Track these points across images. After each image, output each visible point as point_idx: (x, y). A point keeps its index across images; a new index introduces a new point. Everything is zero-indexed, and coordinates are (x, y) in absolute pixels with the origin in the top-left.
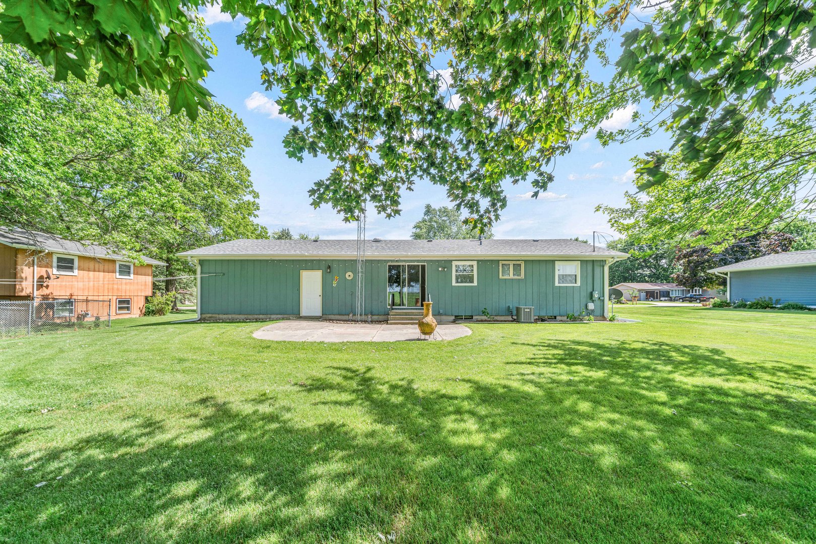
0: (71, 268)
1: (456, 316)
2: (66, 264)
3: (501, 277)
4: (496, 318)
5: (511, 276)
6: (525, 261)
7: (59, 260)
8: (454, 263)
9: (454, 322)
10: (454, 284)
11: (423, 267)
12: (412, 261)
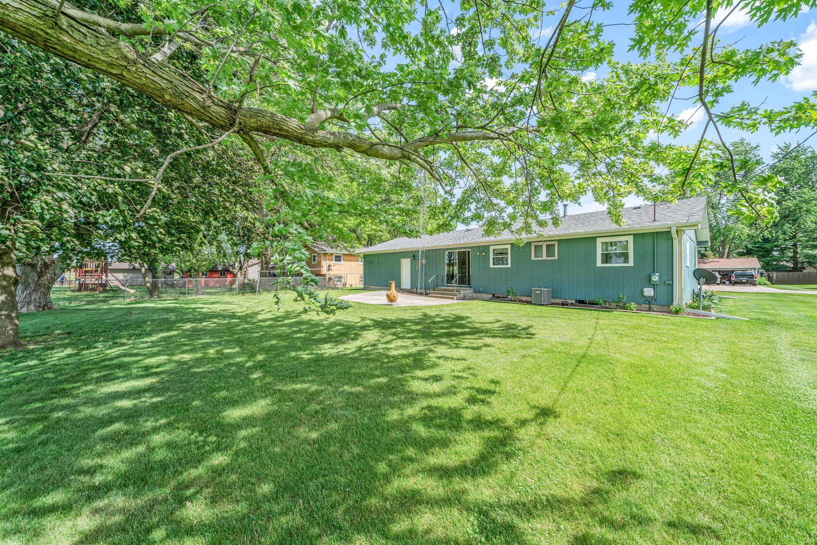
0: (340, 260)
1: (494, 295)
2: (338, 258)
3: (533, 258)
4: (521, 298)
5: (544, 257)
6: (559, 241)
7: (336, 257)
8: (492, 248)
9: (490, 300)
10: (491, 266)
11: (469, 252)
12: (461, 248)
